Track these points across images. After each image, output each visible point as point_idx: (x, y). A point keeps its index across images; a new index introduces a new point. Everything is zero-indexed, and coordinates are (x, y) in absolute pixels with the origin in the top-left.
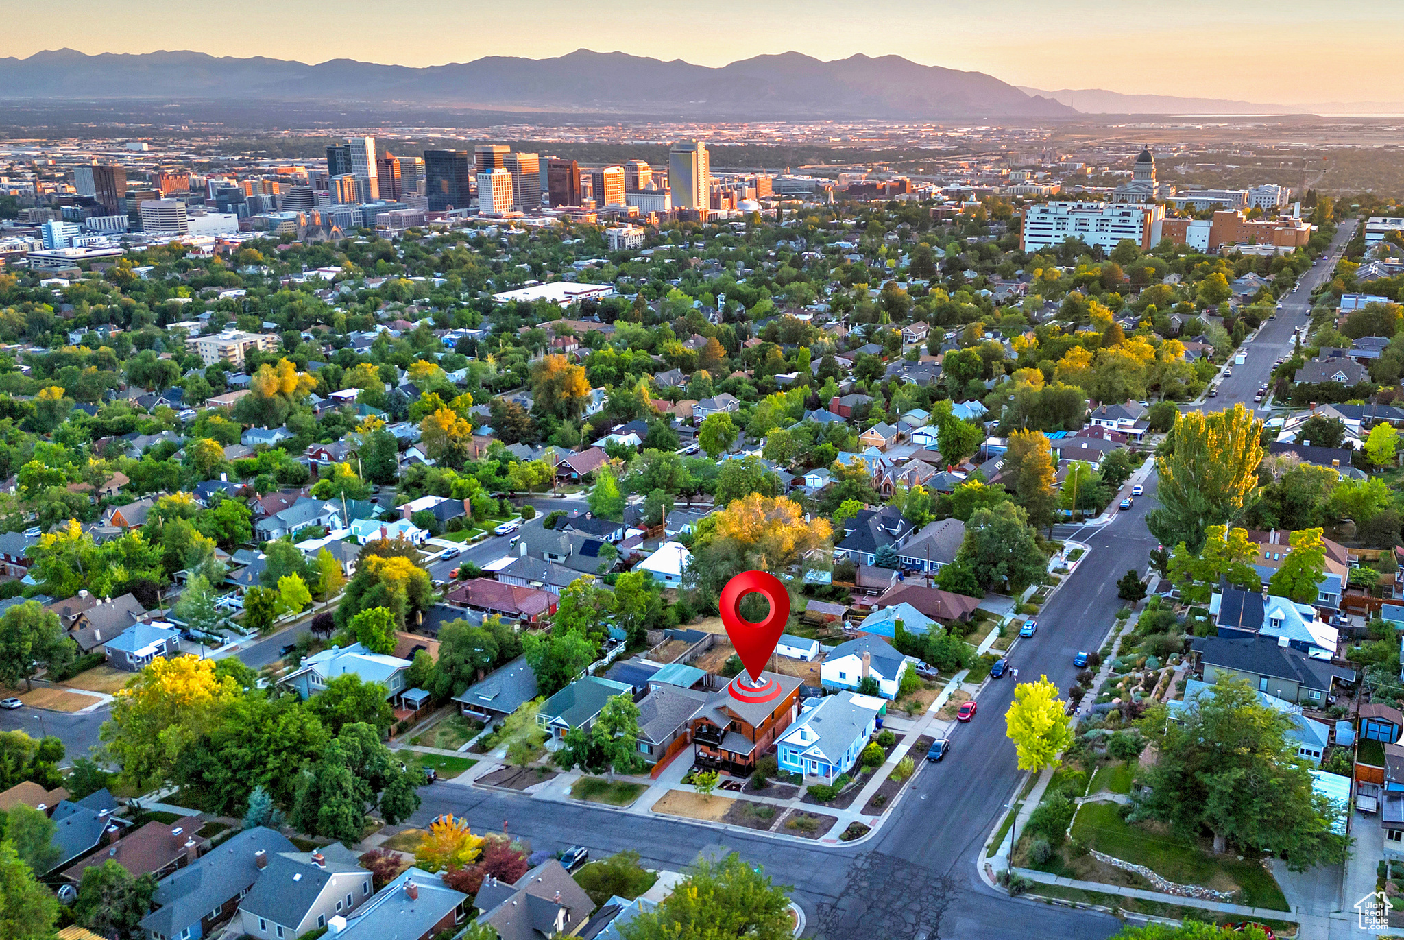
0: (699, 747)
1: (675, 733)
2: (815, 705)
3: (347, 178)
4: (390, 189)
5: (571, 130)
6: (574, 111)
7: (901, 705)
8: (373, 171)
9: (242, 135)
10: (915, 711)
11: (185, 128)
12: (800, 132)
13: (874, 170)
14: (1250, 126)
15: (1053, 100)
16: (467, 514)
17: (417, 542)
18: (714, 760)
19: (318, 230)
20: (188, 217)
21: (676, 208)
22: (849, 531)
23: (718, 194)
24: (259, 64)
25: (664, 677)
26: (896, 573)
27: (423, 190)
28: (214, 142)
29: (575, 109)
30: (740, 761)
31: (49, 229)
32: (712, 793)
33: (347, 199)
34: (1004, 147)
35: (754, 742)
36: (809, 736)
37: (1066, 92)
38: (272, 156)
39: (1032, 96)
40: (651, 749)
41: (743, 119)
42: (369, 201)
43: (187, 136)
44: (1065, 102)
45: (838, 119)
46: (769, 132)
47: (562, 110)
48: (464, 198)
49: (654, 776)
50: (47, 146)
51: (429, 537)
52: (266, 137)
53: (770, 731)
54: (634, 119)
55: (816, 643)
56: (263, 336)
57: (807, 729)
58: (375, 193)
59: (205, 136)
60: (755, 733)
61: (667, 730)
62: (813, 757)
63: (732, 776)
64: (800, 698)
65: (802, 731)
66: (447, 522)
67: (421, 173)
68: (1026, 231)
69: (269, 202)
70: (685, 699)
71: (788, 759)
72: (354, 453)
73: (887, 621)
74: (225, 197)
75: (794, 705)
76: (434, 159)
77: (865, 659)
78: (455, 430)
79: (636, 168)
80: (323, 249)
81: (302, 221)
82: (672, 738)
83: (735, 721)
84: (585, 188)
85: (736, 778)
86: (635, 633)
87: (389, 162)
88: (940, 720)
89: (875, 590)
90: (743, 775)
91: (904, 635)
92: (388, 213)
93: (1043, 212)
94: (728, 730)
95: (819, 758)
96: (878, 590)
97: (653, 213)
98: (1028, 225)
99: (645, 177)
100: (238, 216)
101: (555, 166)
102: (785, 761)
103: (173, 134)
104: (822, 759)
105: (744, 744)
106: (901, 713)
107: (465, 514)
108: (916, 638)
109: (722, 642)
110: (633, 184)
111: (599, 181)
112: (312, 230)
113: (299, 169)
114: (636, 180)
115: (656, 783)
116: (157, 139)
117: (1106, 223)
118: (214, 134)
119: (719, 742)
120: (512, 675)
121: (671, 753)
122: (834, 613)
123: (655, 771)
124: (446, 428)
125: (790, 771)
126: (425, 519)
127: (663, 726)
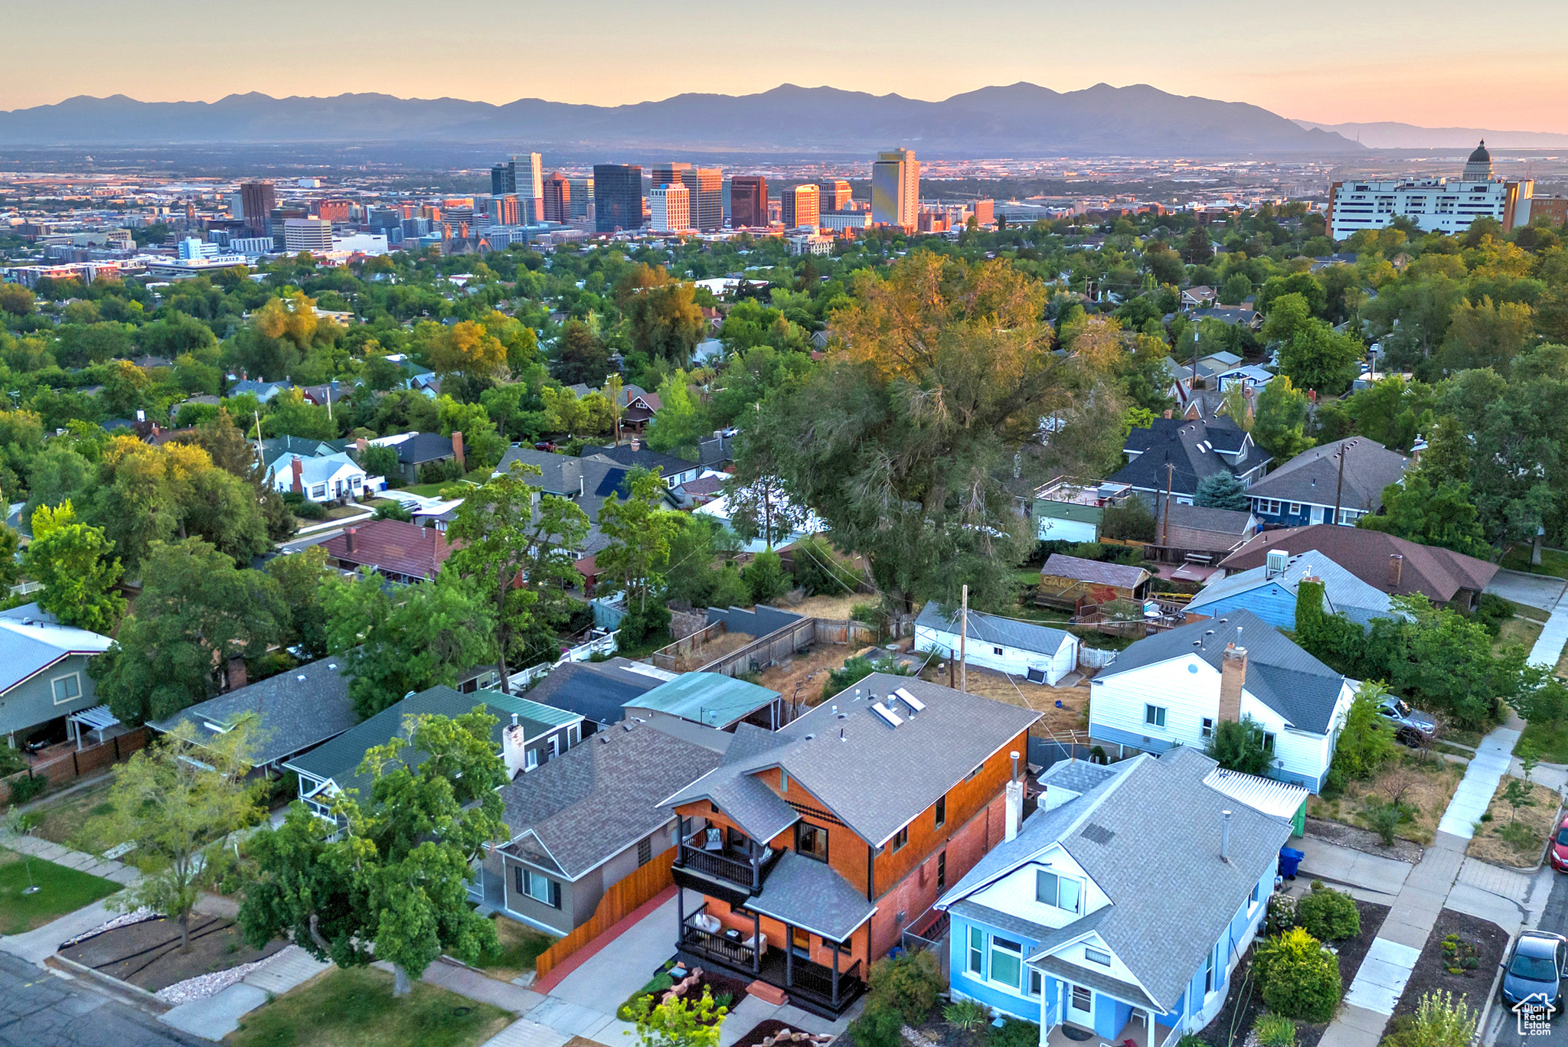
0: (693, 899)
1: (644, 845)
2: (1085, 787)
3: (510, 197)
4: (557, 210)
5: (768, 168)
6: (773, 151)
7: (1346, 809)
8: (538, 192)
9: (417, 174)
10: (1399, 830)
11: (363, 168)
12: (1028, 168)
13: (1117, 201)
15: (1335, 134)
16: (456, 457)
17: (359, 492)
18: (735, 944)
19: (464, 243)
20: (334, 238)
21: (877, 225)
22: (1134, 453)
23: (929, 215)
24: (446, 105)
25: (667, 700)
26: (1252, 522)
27: (594, 214)
28: (389, 180)
29: (775, 149)
30: (820, 956)
31: (187, 246)
33: (508, 221)
34: (1275, 180)
35: (870, 898)
36: (1067, 893)
37: (1348, 126)
38: (445, 190)
39: (1308, 129)
40: (556, 889)
41: (963, 157)
42: (532, 222)
43: (363, 175)
44: (1350, 136)
45: (1075, 155)
46: (996, 168)
47: (762, 150)
48: (636, 220)
49: (545, 983)
50: (220, 183)
51: (384, 487)
52: (442, 176)
53: (930, 863)
54: (840, 158)
55: (1069, 641)
56: (337, 314)
57: (1062, 864)
58: (540, 214)
59: (380, 174)
60: (875, 866)
61: (615, 835)
62: (1078, 968)
63: (791, 1003)
64: (1031, 766)
65: (1039, 872)
66: (418, 467)
67: (591, 195)
68: (1335, 215)
69: (426, 226)
70: (692, 752)
71: (987, 963)
72: (348, 397)
73: (1274, 587)
74: (380, 222)
75: (1010, 783)
76: (605, 174)
77: (1230, 665)
78: (479, 354)
79: (833, 187)
80: (463, 260)
81: (447, 233)
82: (634, 856)
83: (808, 819)
84: (774, 212)
85: (803, 1013)
86: (644, 615)
87: (558, 184)
88: (1489, 862)
89: (1203, 553)
90: (827, 1003)
91: (1324, 621)
92: (549, 234)
93: (1359, 189)
94: (785, 849)
95: (1105, 977)
96: (1212, 554)
97: (848, 228)
98: (1339, 207)
99: (844, 197)
100: (390, 238)
101: (739, 183)
102: (973, 968)
103: (349, 173)
104: (1113, 980)
105: (835, 900)
106: (1353, 834)
107: (452, 458)
108: (1360, 631)
109: (835, 638)
110: (829, 205)
111: (789, 200)
112: (458, 244)
113: (469, 201)
114: (832, 201)
115: (542, 1006)
116: (331, 178)
117: (1450, 202)
118: (391, 174)
119: (755, 883)
120: (301, 677)
121: (618, 911)
122: (1114, 583)
123: (553, 966)
124: (465, 348)
125: (990, 1009)
126: (385, 461)
127: (604, 823)
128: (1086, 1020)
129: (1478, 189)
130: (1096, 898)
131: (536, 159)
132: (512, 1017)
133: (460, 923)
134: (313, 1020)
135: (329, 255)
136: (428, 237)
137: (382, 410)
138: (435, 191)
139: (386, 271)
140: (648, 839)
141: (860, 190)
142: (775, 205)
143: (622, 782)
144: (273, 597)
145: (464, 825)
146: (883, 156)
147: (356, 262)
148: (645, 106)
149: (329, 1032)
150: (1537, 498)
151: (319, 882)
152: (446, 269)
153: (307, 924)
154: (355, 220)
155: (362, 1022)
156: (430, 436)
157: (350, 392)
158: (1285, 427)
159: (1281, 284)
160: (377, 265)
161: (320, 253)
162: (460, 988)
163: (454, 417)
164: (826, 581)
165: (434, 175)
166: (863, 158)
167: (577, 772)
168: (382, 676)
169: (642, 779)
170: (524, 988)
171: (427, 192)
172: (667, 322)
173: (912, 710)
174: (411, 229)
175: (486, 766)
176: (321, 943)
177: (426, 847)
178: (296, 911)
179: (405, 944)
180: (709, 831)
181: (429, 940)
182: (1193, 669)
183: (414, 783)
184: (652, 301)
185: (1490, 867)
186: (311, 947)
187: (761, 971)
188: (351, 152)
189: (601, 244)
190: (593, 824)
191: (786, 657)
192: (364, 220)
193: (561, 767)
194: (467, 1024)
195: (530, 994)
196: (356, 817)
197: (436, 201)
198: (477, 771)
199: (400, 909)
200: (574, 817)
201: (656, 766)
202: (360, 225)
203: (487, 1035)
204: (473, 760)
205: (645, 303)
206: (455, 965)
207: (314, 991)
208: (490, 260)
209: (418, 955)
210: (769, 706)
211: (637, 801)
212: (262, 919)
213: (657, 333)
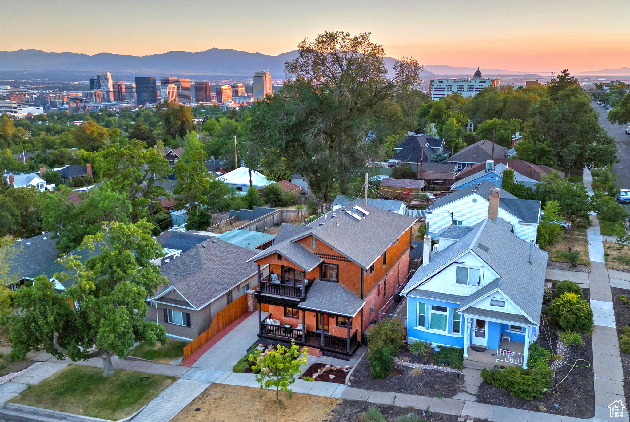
0: (268, 309)
1: (229, 294)
2: (460, 236)
3: (98, 91)
4: (120, 96)
6: (210, 75)
8: (111, 89)
9: (55, 83)
10: (576, 261)
11: (30, 81)
14: (510, 78)
17: (43, 190)
19: (79, 109)
20: (18, 109)
21: (256, 101)
22: (399, 149)
26: (456, 168)
27: (136, 98)
28: (42, 86)
32: (290, 387)
33: (98, 100)
35: (361, 298)
38: (68, 90)
40: (188, 318)
42: (109, 101)
43: (30, 84)
47: (205, 74)
48: (154, 100)
49: (188, 361)
52: (67, 84)
53: (381, 284)
57: (472, 261)
58: (112, 98)
59: (38, 84)
60: (364, 279)
61: (215, 289)
62: (487, 311)
63: (324, 355)
64: (413, 245)
65: (457, 267)
66: (71, 179)
67: (134, 90)
68: (432, 92)
69: (61, 104)
70: (247, 253)
71: (428, 321)
72: (33, 159)
73: (492, 174)
74: (39, 102)
75: (425, 236)
76: (140, 81)
77: (493, 196)
78: (95, 135)
79: (237, 86)
80: (79, 116)
81: (71, 105)
82: (225, 300)
83: (327, 261)
84: (213, 97)
85: (332, 358)
86: (198, 216)
87: (119, 85)
88: (618, 270)
89: (439, 180)
90: (345, 352)
91: (515, 187)
92: (116, 105)
93: (440, 82)
94: (314, 278)
95: (502, 313)
96: (443, 180)
97: (245, 102)
98: (433, 89)
99: (242, 91)
100: (44, 109)
101: (198, 84)
102: (420, 325)
103: (23, 83)
104: (507, 314)
105: (346, 298)
106: (557, 264)
107: (87, 175)
108: (530, 189)
109: (292, 218)
110: (235, 94)
111: (219, 91)
112: (76, 109)
113: (80, 94)
114: (237, 92)
115: (190, 372)
116: (15, 85)
117: (472, 87)
118: (43, 83)
119: (303, 294)
120: (28, 243)
121: (221, 325)
122: (412, 187)
123: (192, 353)
124: (89, 132)
125: (431, 344)
126: (55, 177)
127: (210, 283)
128: (482, 342)
129: (482, 82)
130: (489, 276)
131: (110, 75)
132: (174, 379)
133: (144, 327)
134: (57, 393)
135: (16, 115)
136: (62, 107)
137: (51, 158)
138: (64, 90)
139: (44, 120)
140: (231, 292)
141: (248, 89)
142: (214, 94)
143: (215, 265)
144: (10, 206)
145: (143, 275)
146: (257, 74)
147: (29, 117)
148: (155, 56)
149: (68, 398)
150: (573, 147)
151: (58, 314)
152: (71, 119)
153: (51, 339)
154: (28, 102)
155: (87, 391)
156: (76, 166)
157: (33, 156)
158: (456, 139)
159: (426, 106)
160: (40, 118)
161: (12, 114)
162: (142, 370)
163: (87, 158)
164: (280, 201)
165: (63, 84)
166: (247, 78)
167: (192, 261)
168: (74, 237)
169: (224, 264)
170: (177, 365)
171: (61, 90)
172: (180, 122)
173: (364, 215)
174: (54, 104)
175: (151, 247)
176: (60, 349)
177: (125, 284)
178: (46, 330)
179: (115, 337)
180: (272, 276)
181: (129, 335)
182: (475, 201)
183: (113, 254)
184: (173, 114)
185: (619, 272)
186: (54, 352)
187: (306, 342)
188: (24, 74)
189: (140, 108)
190: (204, 284)
191: (271, 227)
192: (32, 102)
193: (182, 260)
194: (150, 384)
195: (181, 367)
196: (81, 270)
197: (65, 94)
198: (146, 249)
199: (112, 318)
200: (194, 281)
201: (230, 259)
202: (29, 103)
203: (162, 388)
204: (144, 243)
205: (169, 114)
206: (135, 360)
207: (56, 380)
208: (91, 115)
209: (123, 344)
210: (272, 241)
211: (223, 273)
212: (25, 337)
213: (176, 127)
